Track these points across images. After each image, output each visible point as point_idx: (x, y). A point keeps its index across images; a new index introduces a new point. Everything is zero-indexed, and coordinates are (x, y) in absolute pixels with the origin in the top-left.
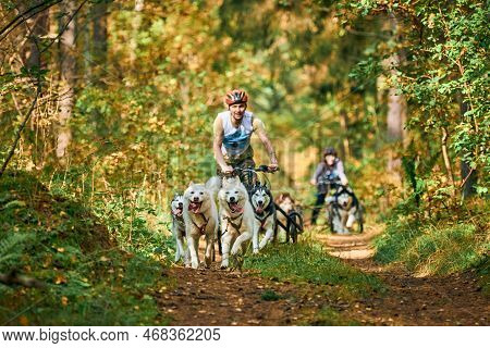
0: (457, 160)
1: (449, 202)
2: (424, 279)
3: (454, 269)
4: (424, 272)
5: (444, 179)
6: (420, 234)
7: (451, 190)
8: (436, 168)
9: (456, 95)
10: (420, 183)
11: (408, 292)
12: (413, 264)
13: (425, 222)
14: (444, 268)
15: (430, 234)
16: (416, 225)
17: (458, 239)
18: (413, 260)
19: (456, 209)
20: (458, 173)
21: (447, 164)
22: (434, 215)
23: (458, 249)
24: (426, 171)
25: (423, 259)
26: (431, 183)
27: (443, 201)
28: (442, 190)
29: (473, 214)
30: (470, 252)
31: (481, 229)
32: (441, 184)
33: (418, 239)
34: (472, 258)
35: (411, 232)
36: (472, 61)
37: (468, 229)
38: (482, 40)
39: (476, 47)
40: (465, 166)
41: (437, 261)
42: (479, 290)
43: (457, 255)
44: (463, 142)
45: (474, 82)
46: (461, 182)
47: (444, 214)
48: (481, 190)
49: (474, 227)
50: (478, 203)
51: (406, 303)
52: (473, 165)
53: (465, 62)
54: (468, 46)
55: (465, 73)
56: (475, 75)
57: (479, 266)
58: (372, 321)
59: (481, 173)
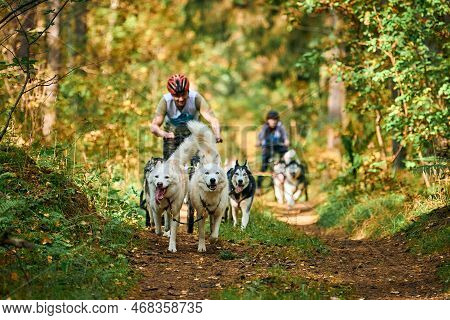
0: (389, 138)
1: (382, 175)
2: (360, 242)
3: (386, 233)
4: (361, 235)
5: (377, 155)
6: (357, 202)
7: (383, 164)
8: (371, 145)
9: (389, 83)
10: (357, 158)
11: (347, 253)
13: (361, 192)
14: (377, 232)
15: (366, 202)
16: (354, 194)
17: (390, 207)
18: (351, 226)
19: (388, 181)
20: (390, 150)
21: (381, 142)
22: (369, 186)
23: (389, 216)
24: (362, 148)
25: (360, 224)
26: (366, 159)
27: (376, 174)
28: (376, 164)
29: (402, 185)
30: (400, 218)
31: (410, 198)
32: (376, 160)
33: (356, 207)
34: (402, 223)
35: (349, 201)
36: (402, 53)
37: (399, 198)
38: (411, 35)
39: (406, 41)
40: (396, 144)
41: (372, 226)
42: (408, 251)
43: (389, 221)
44: (394, 123)
45: (404, 71)
46: (392, 158)
47: (377, 185)
48: (410, 164)
49: (403, 197)
50: (407, 176)
51: (344, 262)
52: (403, 143)
53: (396, 54)
54: (398, 40)
55: (396, 63)
56: (405, 65)
57: (408, 230)
58: (315, 277)
59: (410, 150)
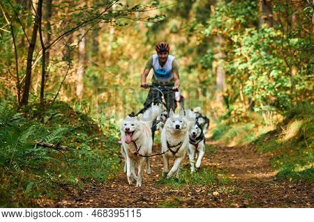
0: (247, 97)
1: (243, 115)
2: (232, 147)
3: (245, 143)
4: (233, 144)
5: (241, 105)
6: (231, 128)
7: (244, 110)
8: (237, 100)
9: (246, 70)
10: (231, 107)
11: (226, 153)
12: (228, 141)
13: (233, 123)
14: (241, 142)
15: (235, 128)
16: (229, 124)
17: (247, 131)
18: (228, 139)
19: (246, 118)
20: (247, 102)
21: (242, 99)
22: (237, 120)
23: (247, 135)
24: (233, 102)
25: (232, 138)
26: (235, 107)
27: (240, 114)
28: (240, 109)
29: (253, 119)
30: (252, 135)
31: (257, 126)
32: (240, 107)
33: (230, 130)
34: (253, 138)
35: (227, 127)
36: (252, 56)
37: (251, 126)
38: (257, 47)
39: (255, 49)
40: (250, 99)
41: (238, 140)
42: (256, 152)
43: (246, 137)
44: (249, 89)
45: (254, 64)
46: (248, 106)
47: (241, 119)
48: (256, 109)
49: (253, 125)
50: (256, 115)
51: (225, 157)
52: (253, 99)
53: (249, 56)
54: (251, 49)
55: (250, 61)
56: (254, 61)
57: (256, 142)
58: (210, 164)
59: (256, 103)
